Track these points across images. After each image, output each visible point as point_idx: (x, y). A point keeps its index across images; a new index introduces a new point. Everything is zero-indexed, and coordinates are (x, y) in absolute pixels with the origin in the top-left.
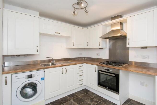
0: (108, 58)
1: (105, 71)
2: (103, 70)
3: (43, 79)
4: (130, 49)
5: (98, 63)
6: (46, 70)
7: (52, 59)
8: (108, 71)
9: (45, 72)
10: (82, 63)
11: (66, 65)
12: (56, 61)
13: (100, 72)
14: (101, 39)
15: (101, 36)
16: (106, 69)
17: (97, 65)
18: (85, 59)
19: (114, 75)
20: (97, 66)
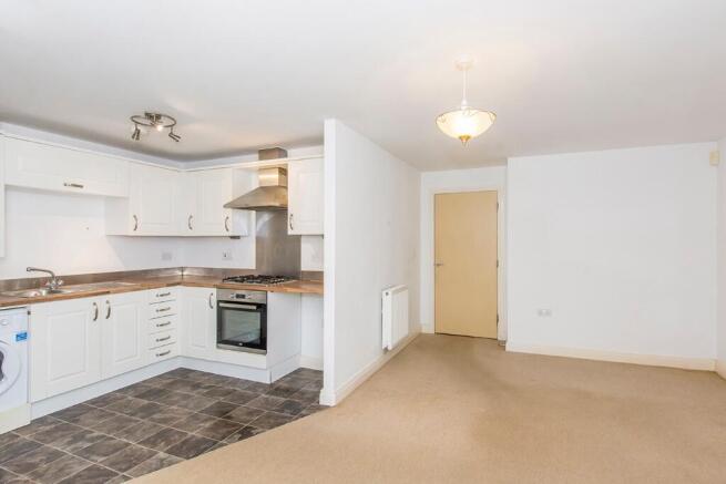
0: (254, 267)
1: (235, 299)
2: (229, 298)
3: (22, 337)
4: (303, 239)
5: (218, 282)
6: (33, 307)
7: (49, 275)
8: (243, 300)
9: (29, 313)
10: (169, 285)
11: (108, 293)
12: (65, 284)
13: (221, 305)
14: (230, 210)
15: (230, 199)
16: (238, 296)
17: (215, 286)
18: (185, 273)
19: (254, 308)
20: (214, 290)
